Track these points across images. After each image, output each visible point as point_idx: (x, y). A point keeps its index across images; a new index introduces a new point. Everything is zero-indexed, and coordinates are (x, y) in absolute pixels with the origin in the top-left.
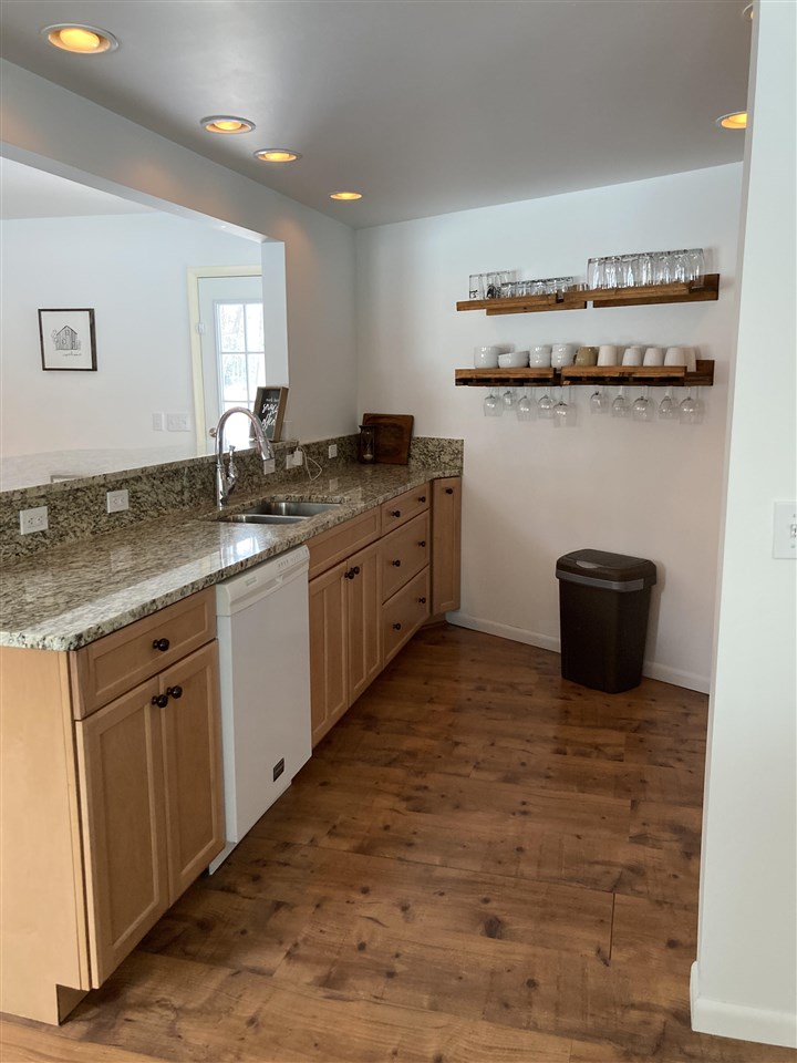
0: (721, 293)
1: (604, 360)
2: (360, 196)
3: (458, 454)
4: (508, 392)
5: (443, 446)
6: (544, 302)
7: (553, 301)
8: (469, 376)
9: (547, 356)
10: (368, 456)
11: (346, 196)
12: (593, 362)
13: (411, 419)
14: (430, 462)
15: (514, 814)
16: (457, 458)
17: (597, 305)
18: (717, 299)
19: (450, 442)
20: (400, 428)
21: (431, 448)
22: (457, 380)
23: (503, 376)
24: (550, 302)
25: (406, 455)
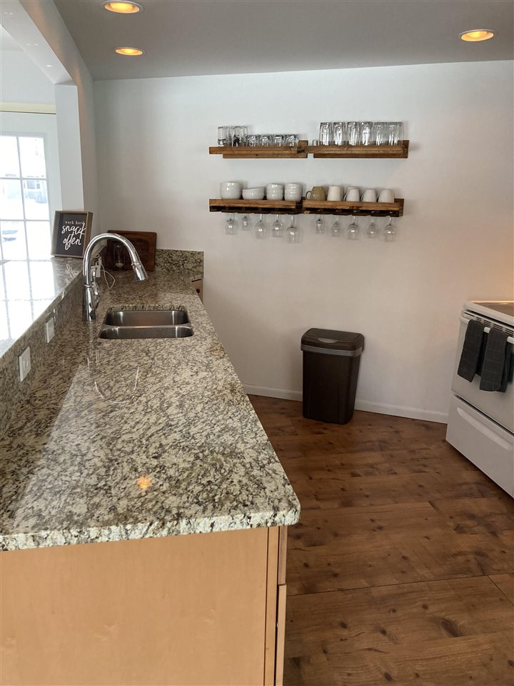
0: (410, 154)
1: (333, 196)
2: (140, 53)
3: (200, 262)
4: (245, 217)
5: (186, 257)
6: (287, 152)
7: (294, 151)
8: (222, 205)
9: (281, 192)
10: (120, 265)
11: (129, 52)
12: (323, 197)
13: (154, 235)
14: (175, 268)
15: (374, 531)
16: (200, 266)
17: (315, 156)
18: (407, 157)
19: (193, 254)
20: (146, 242)
21: (174, 258)
22: (210, 207)
23: (252, 206)
24: (293, 152)
25: (153, 262)
